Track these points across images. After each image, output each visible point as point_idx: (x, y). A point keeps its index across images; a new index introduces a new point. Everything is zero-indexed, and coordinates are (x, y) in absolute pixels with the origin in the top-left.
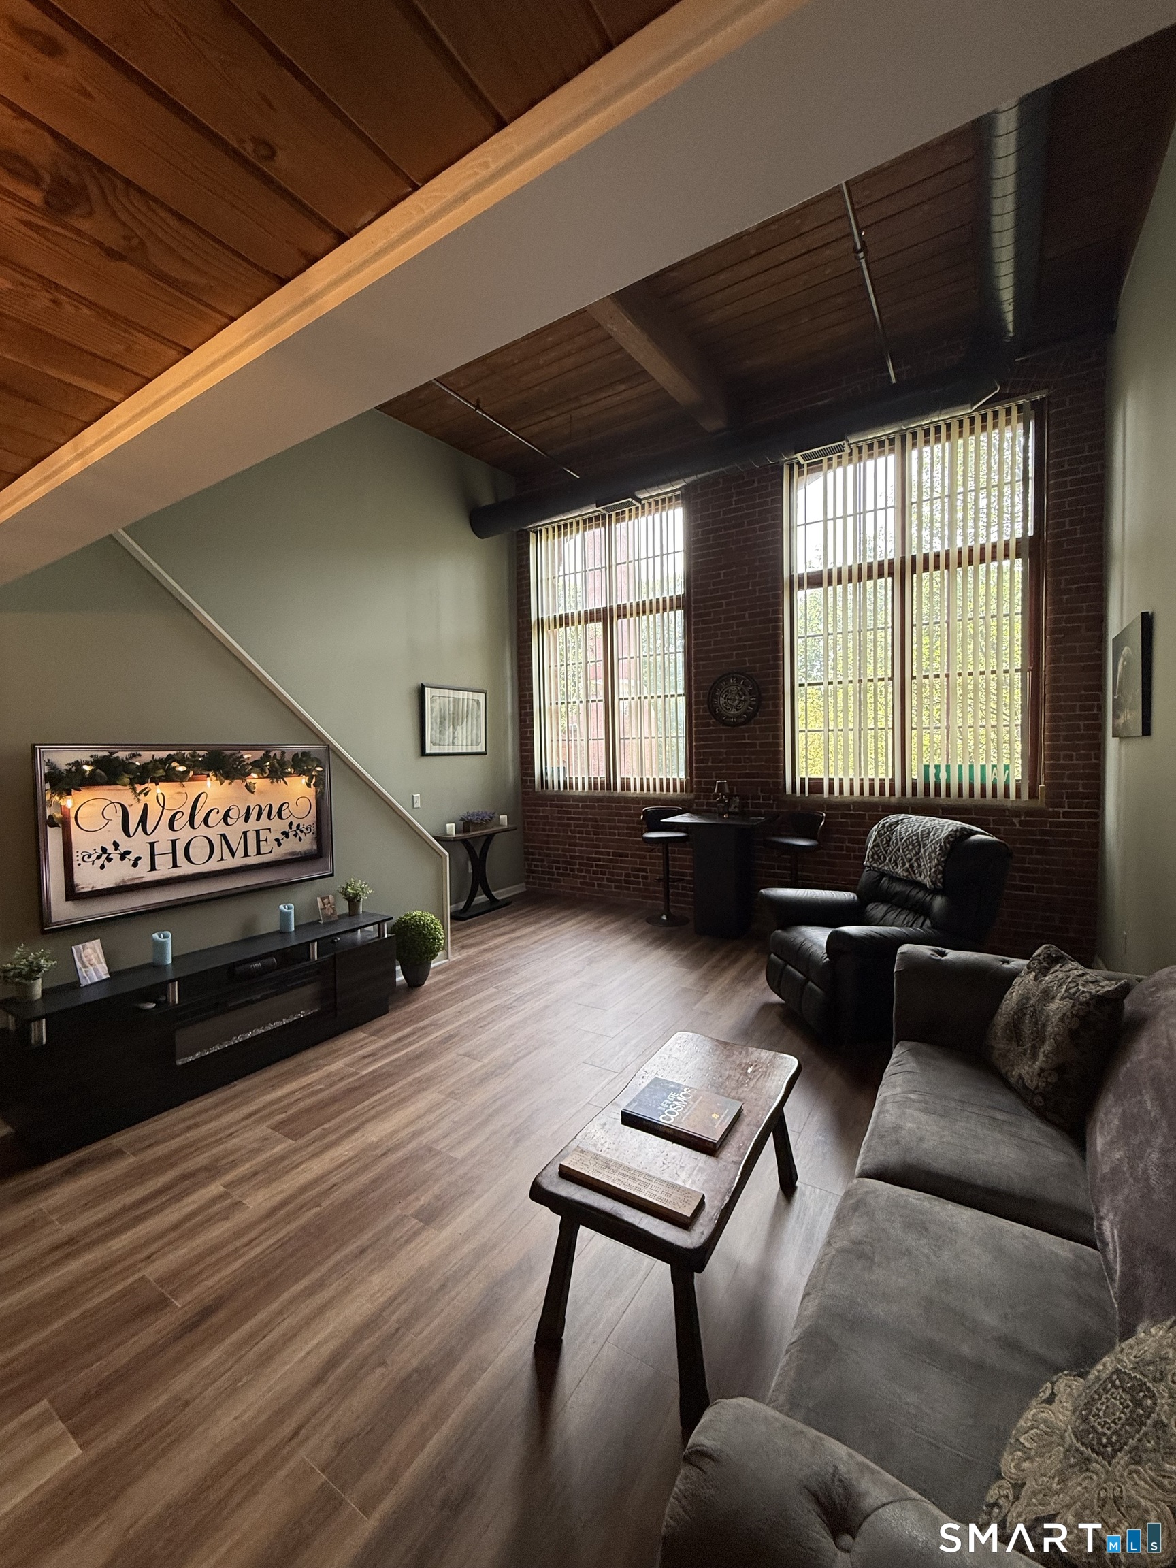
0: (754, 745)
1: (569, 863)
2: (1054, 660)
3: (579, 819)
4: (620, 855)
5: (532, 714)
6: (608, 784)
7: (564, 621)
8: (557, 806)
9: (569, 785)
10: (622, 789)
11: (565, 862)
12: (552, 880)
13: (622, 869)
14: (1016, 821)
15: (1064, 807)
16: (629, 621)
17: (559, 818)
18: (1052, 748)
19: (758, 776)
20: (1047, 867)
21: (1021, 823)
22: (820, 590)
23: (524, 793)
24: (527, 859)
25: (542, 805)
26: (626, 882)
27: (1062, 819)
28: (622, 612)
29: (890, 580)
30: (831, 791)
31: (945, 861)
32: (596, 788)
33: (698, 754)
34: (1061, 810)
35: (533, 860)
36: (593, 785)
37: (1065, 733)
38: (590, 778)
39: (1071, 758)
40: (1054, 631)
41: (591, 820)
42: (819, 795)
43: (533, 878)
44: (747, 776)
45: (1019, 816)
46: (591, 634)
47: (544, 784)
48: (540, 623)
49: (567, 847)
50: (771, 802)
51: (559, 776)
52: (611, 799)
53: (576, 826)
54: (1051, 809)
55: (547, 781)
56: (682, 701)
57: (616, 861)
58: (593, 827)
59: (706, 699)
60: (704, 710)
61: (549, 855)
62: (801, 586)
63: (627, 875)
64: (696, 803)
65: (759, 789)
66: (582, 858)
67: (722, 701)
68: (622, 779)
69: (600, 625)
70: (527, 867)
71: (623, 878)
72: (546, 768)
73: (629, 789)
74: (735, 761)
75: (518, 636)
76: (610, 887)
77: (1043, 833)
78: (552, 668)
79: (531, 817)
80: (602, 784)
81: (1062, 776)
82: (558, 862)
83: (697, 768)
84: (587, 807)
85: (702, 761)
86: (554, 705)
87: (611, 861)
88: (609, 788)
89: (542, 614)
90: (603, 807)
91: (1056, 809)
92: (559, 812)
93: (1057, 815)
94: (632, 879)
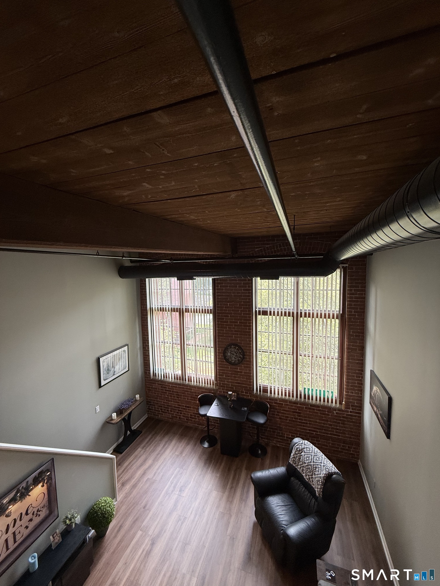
0: (242, 372)
1: (166, 408)
2: (348, 359)
3: (170, 391)
4: (188, 407)
5: (149, 346)
6: (183, 377)
7: (162, 310)
8: (160, 384)
9: (165, 376)
10: (189, 381)
11: (164, 407)
12: (159, 414)
13: (189, 412)
14: (335, 412)
15: (350, 409)
16: (190, 314)
17: (162, 390)
18: (347, 389)
19: (243, 384)
20: (344, 429)
21: (336, 413)
22: (267, 316)
23: (145, 377)
24: (148, 404)
25: (154, 383)
26: (191, 418)
27: (349, 413)
28: (187, 311)
29: (292, 318)
30: (271, 393)
31: (323, 488)
32: (177, 379)
33: (219, 372)
34: (349, 410)
35: (150, 405)
36: (176, 377)
37: (351, 384)
38: (174, 375)
39: (353, 393)
40: (348, 349)
41: (175, 392)
42: (266, 393)
43: (151, 412)
44: (239, 383)
45: (336, 411)
46: (173, 316)
47: (154, 374)
48: (151, 309)
49: (165, 401)
50: (248, 394)
51: (161, 372)
52: (183, 385)
53: (169, 393)
54: (346, 409)
55: (156, 373)
56: (213, 350)
57: (186, 409)
58: (176, 395)
59: (223, 352)
60: (222, 356)
61: (158, 404)
62: (259, 314)
63: (191, 415)
64: (219, 391)
65: (244, 389)
66: (172, 406)
67: (229, 354)
68: (188, 377)
69: (178, 313)
70: (148, 407)
71: (189, 416)
72: (155, 368)
73: (191, 381)
74: (234, 377)
75: (142, 313)
76: (184, 419)
77: (343, 417)
78: (157, 326)
79: (149, 387)
80: (180, 378)
81: (350, 399)
82: (162, 407)
83: (219, 378)
84: (174, 387)
85: (221, 375)
86: (158, 343)
87: (184, 409)
88: (183, 380)
89: (152, 305)
90: (180, 388)
91: (348, 410)
92: (161, 387)
93: (348, 412)
94: (193, 417)
